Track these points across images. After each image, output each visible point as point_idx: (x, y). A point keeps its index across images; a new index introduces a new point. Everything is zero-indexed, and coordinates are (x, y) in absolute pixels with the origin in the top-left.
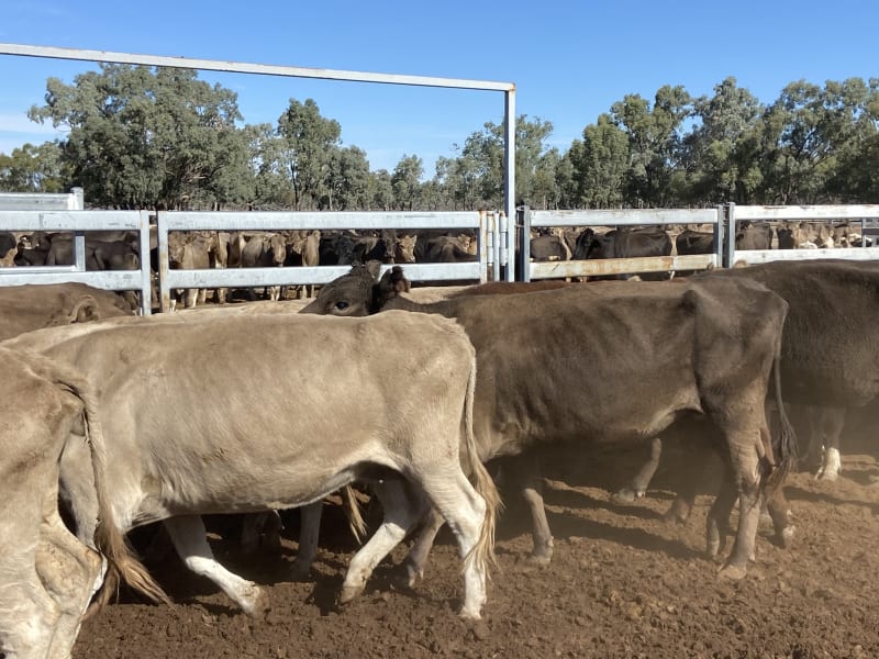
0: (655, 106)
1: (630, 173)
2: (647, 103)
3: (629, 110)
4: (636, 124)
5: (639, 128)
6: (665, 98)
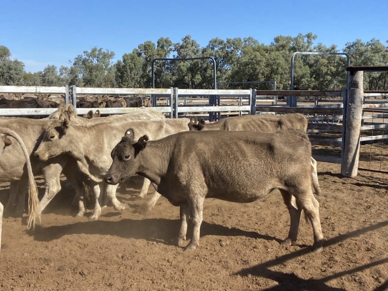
0: (158, 46)
2: (154, 45)
3: (147, 47)
4: (149, 54)
5: (150, 56)
6: (161, 43)
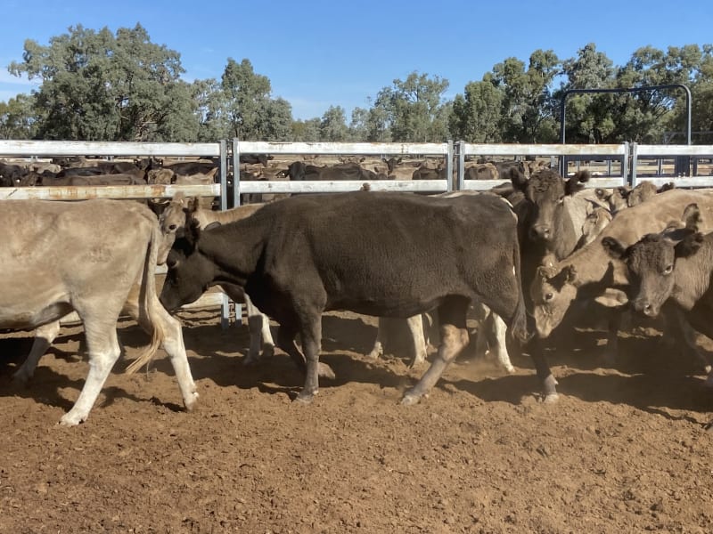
0: (530, 67)
1: (510, 121)
2: (523, 64)
3: (509, 69)
4: (514, 81)
5: (516, 85)
6: (538, 60)
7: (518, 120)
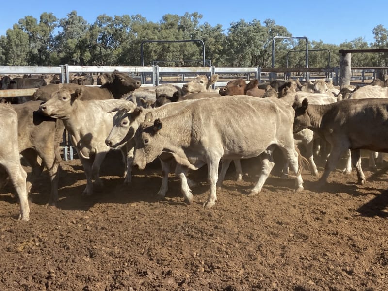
0: (40, 22)
1: (31, 52)
2: (36, 20)
3: (28, 23)
4: (32, 29)
5: (33, 32)
6: (45, 18)
7: (36, 51)
